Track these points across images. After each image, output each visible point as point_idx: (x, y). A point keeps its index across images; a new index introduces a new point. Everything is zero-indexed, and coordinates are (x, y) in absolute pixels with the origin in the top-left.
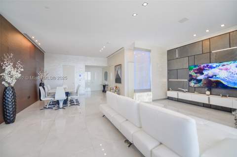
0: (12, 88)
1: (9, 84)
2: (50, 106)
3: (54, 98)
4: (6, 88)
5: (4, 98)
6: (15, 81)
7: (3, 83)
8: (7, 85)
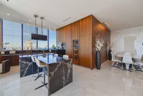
0: (99, 52)
1: (98, 49)
2: (118, 66)
3: (122, 61)
4: (97, 52)
5: (96, 56)
6: (100, 48)
7: (96, 49)
8: (97, 50)
